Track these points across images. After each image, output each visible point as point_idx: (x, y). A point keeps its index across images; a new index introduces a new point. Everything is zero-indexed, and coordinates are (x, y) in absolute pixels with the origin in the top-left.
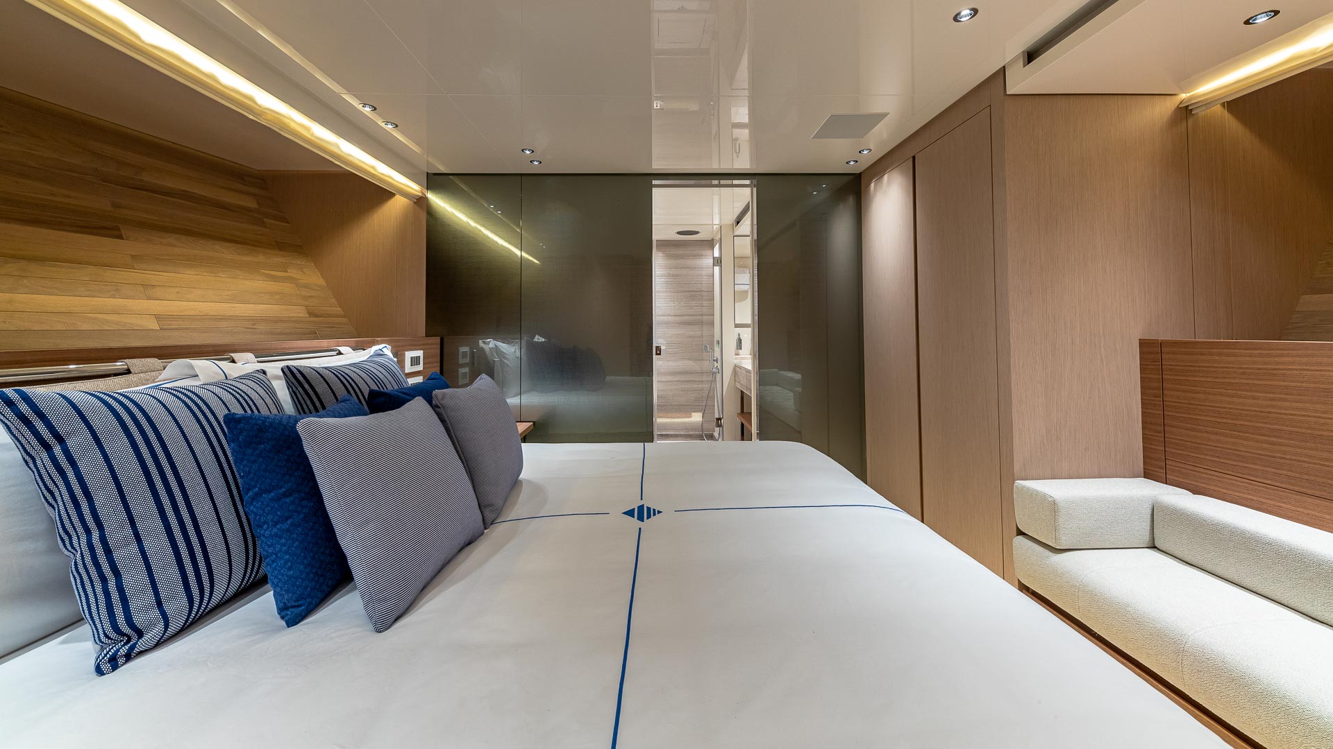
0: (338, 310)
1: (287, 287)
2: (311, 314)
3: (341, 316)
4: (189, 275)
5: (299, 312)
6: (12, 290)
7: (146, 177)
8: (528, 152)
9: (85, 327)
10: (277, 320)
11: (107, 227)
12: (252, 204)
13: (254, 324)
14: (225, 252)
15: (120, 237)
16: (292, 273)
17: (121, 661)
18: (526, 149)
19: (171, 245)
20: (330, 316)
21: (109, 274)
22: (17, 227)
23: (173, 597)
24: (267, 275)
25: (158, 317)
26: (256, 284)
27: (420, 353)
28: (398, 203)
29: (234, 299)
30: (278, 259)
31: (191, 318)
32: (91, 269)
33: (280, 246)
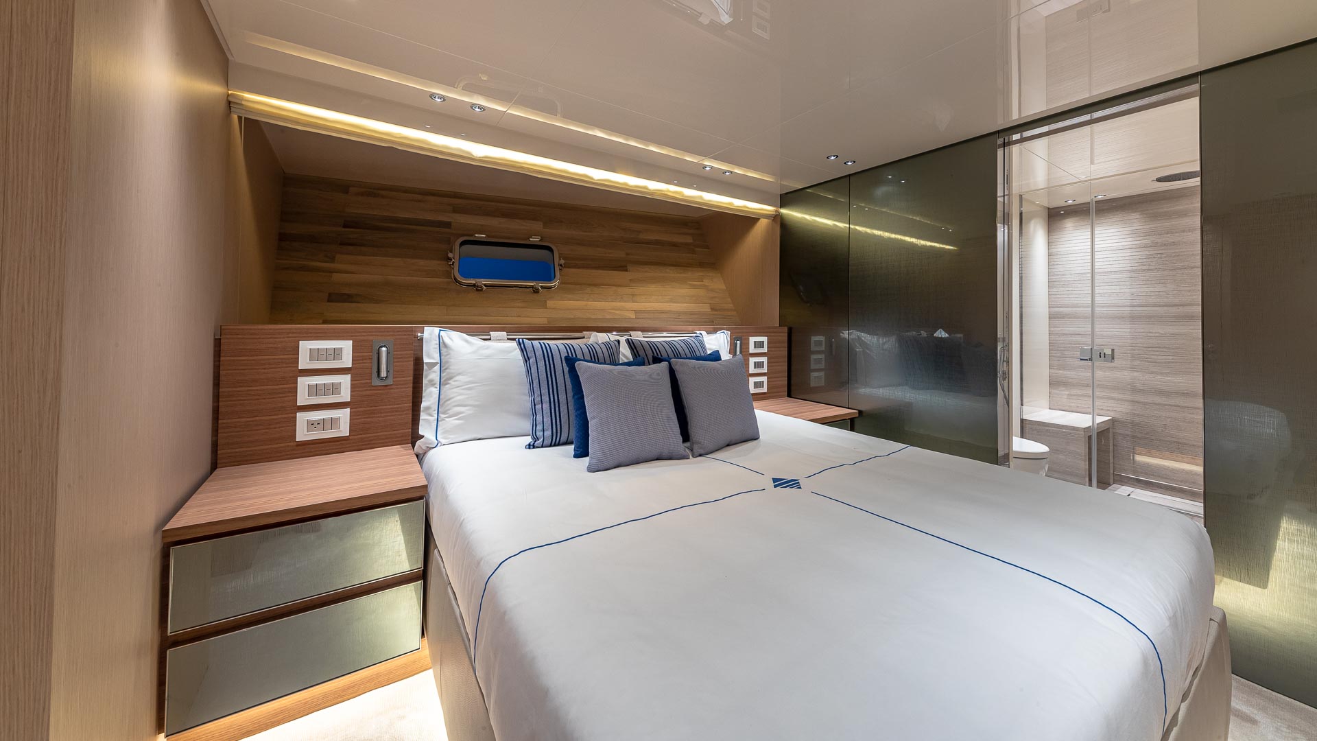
0: (731, 306)
1: (701, 292)
2: (713, 309)
3: (731, 310)
4: (652, 288)
5: (706, 308)
6: (588, 300)
7: (642, 236)
8: (832, 158)
9: (608, 317)
10: (692, 313)
11: (621, 267)
12: (689, 240)
13: (679, 316)
14: (671, 272)
15: (627, 271)
16: (706, 282)
17: (532, 447)
18: (831, 156)
19: (646, 272)
20: (725, 310)
21: (621, 290)
22: (594, 271)
23: (547, 430)
24: (690, 284)
25: (636, 312)
26: (684, 290)
27: (764, 339)
28: (763, 223)
29: (671, 301)
30: (699, 273)
31: (648, 312)
32: (614, 288)
33: (702, 265)
